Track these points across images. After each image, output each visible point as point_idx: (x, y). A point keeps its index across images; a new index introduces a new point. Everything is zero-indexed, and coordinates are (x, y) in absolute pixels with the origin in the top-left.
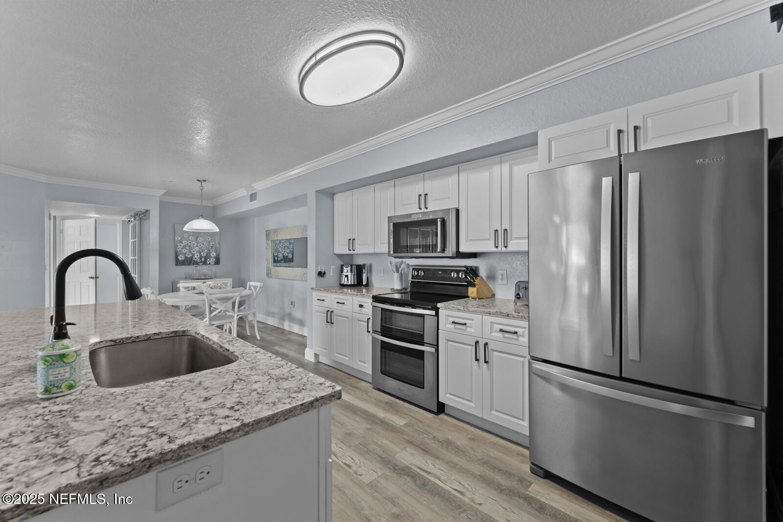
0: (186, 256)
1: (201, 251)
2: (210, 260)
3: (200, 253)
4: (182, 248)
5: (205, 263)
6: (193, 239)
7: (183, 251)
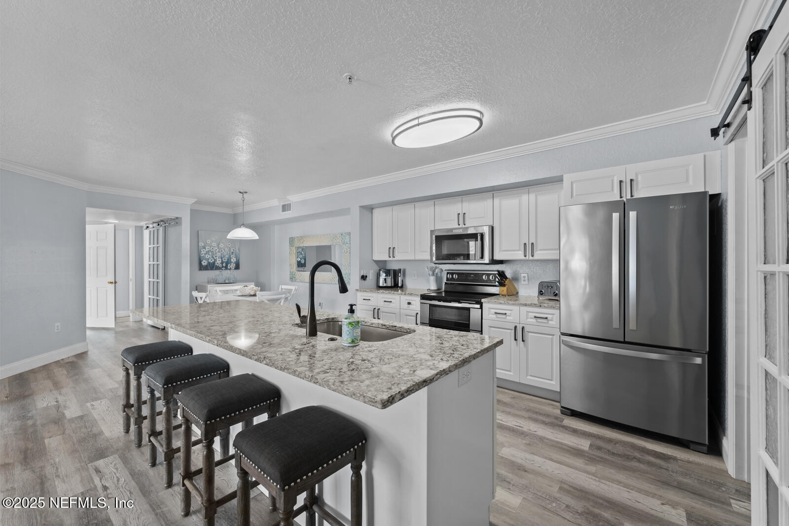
0: (209, 261)
2: (231, 265)
3: (222, 259)
4: (205, 254)
5: (226, 268)
6: (215, 245)
7: (206, 257)
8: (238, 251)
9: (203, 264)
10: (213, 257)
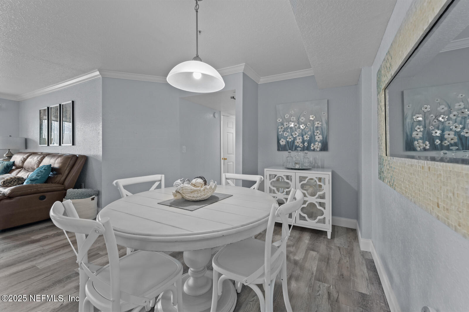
0: (288, 140)
1: (304, 134)
2: (315, 144)
3: (303, 137)
4: (284, 131)
5: (308, 149)
7: (285, 135)
8: (325, 125)
9: (282, 143)
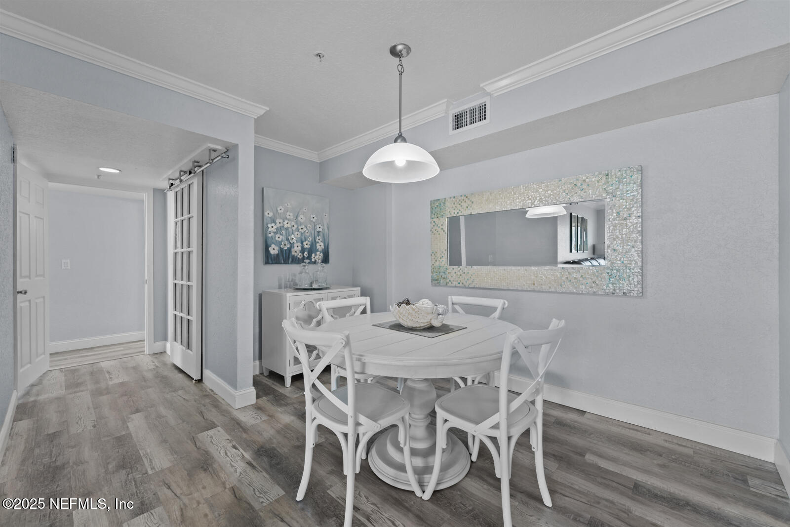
0: (282, 246)
1: (304, 239)
2: (316, 255)
3: (302, 243)
4: (276, 233)
5: (309, 260)
6: (292, 217)
7: (277, 239)
8: (326, 230)
9: (272, 252)
10: (288, 240)
